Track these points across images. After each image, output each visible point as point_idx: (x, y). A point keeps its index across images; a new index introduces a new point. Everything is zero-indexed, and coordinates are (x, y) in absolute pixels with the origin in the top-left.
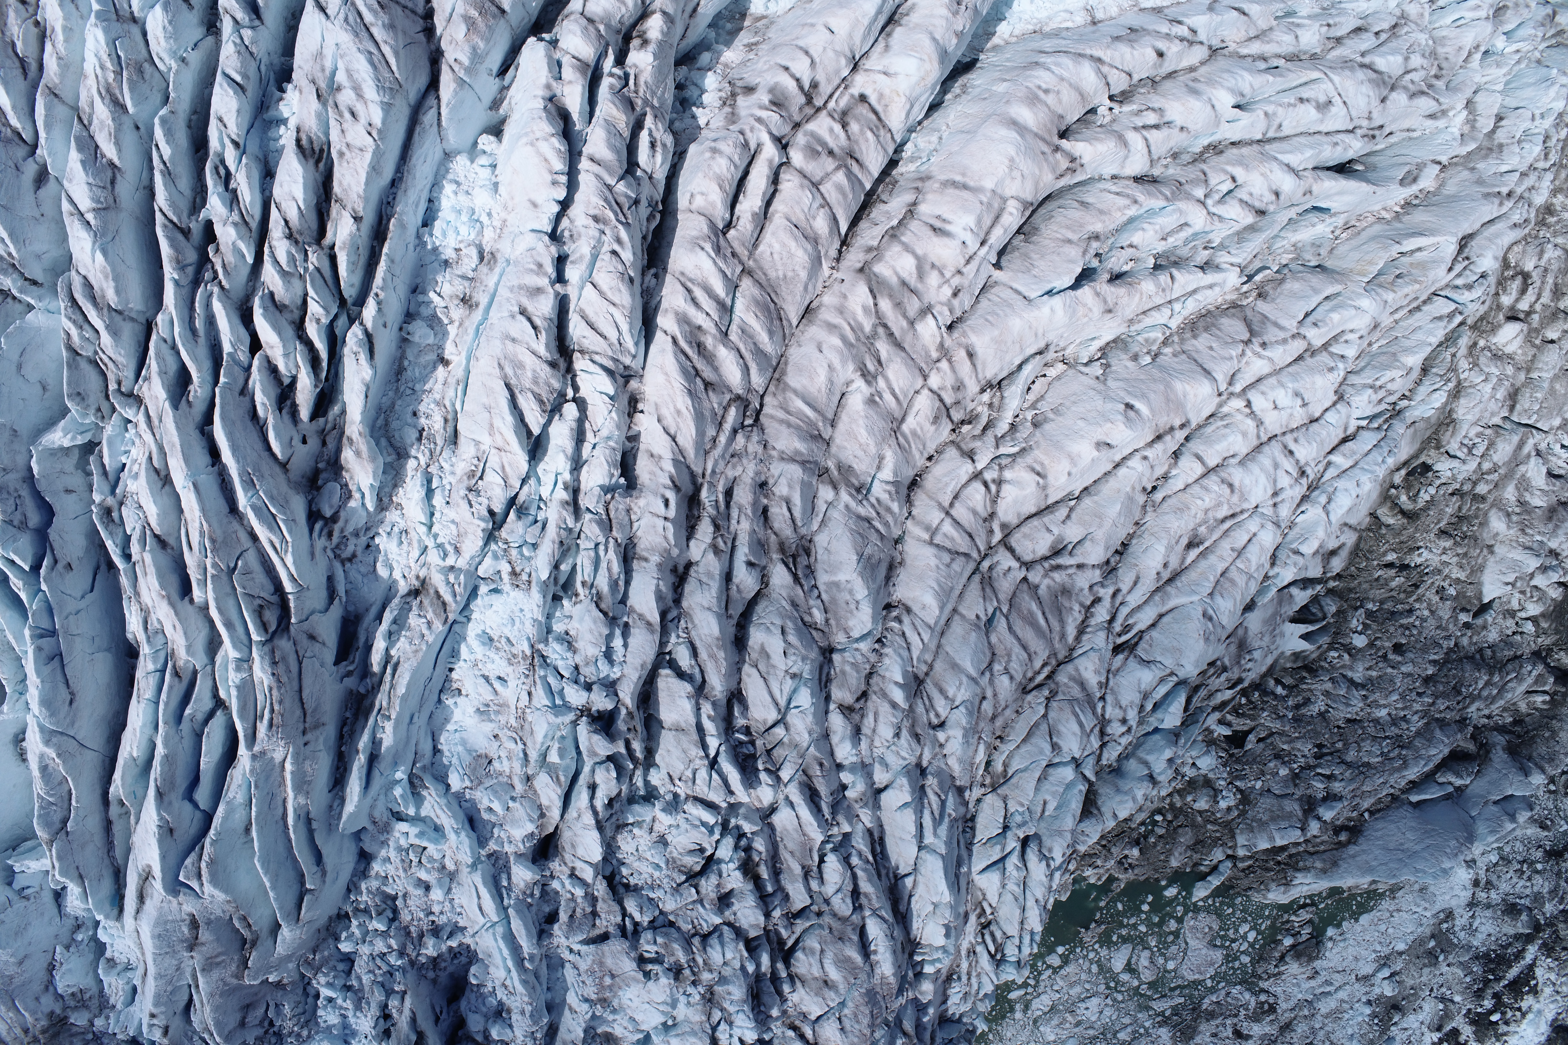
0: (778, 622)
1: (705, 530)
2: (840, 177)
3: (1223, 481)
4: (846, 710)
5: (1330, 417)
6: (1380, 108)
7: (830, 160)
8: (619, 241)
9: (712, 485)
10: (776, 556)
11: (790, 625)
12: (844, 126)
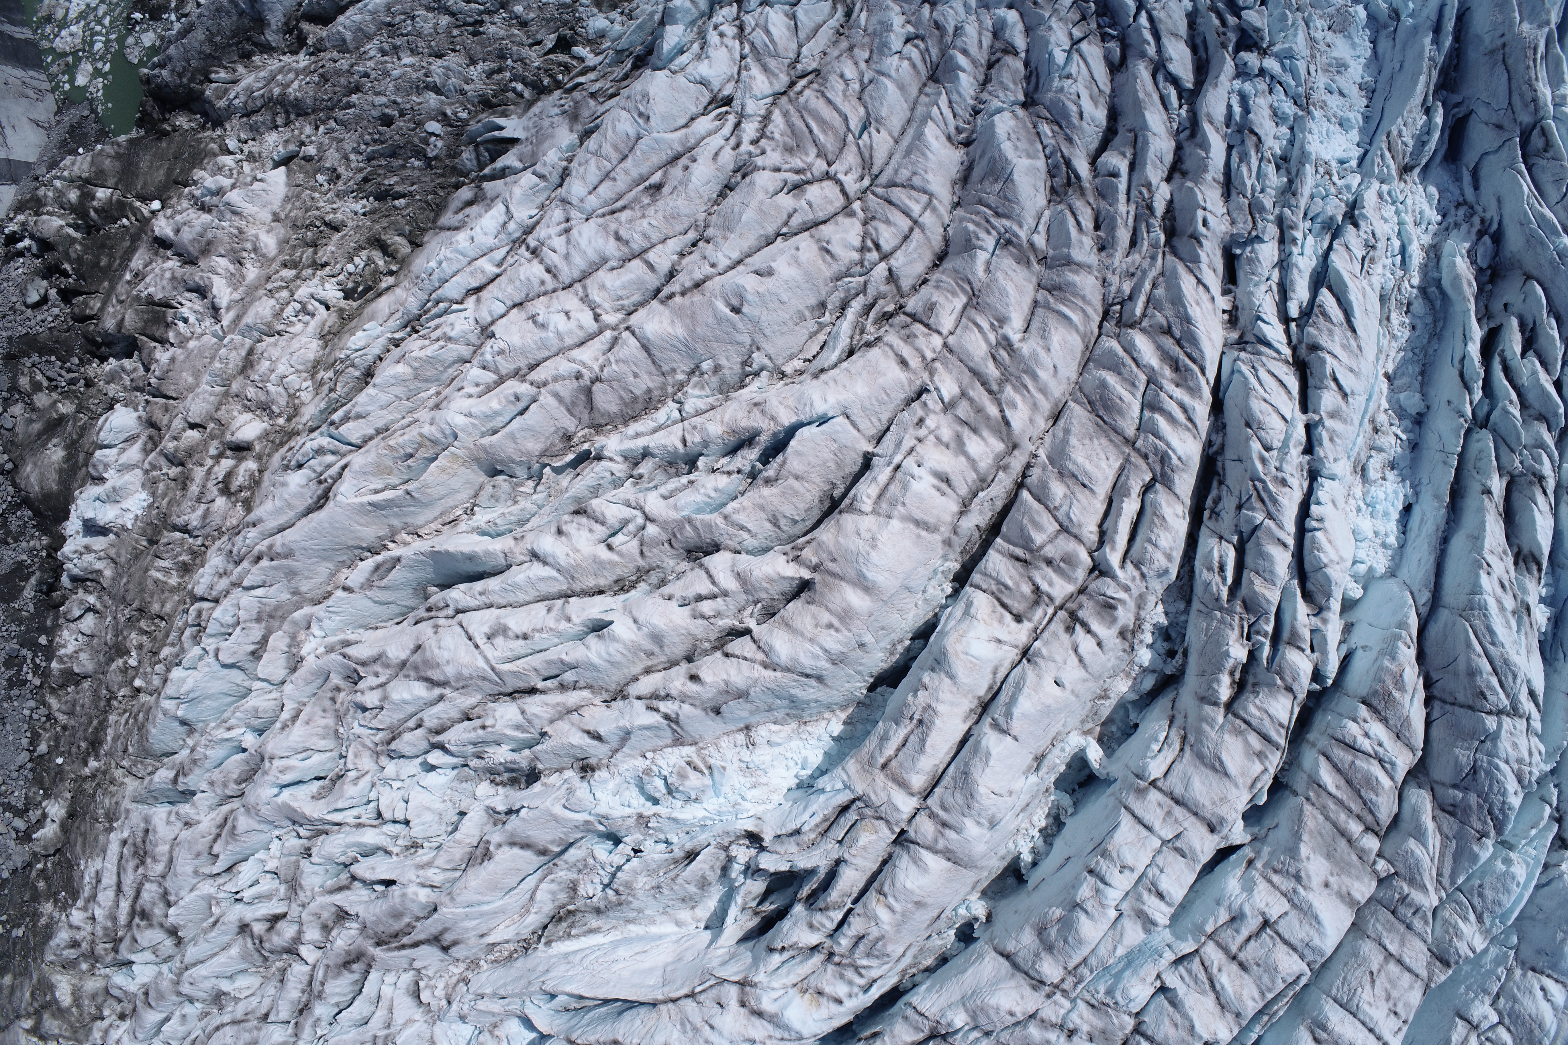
0: (1084, 124)
1: (1160, 207)
2: (1039, 538)
3: (627, 243)
4: (1010, 50)
5: (500, 308)
6: (423, 638)
7: (1050, 555)
8: (1263, 460)
9: (1154, 245)
10: (1086, 185)
11: (1075, 120)
12: (1037, 589)
